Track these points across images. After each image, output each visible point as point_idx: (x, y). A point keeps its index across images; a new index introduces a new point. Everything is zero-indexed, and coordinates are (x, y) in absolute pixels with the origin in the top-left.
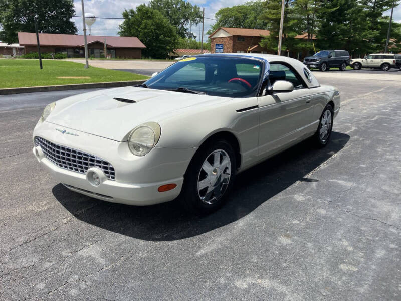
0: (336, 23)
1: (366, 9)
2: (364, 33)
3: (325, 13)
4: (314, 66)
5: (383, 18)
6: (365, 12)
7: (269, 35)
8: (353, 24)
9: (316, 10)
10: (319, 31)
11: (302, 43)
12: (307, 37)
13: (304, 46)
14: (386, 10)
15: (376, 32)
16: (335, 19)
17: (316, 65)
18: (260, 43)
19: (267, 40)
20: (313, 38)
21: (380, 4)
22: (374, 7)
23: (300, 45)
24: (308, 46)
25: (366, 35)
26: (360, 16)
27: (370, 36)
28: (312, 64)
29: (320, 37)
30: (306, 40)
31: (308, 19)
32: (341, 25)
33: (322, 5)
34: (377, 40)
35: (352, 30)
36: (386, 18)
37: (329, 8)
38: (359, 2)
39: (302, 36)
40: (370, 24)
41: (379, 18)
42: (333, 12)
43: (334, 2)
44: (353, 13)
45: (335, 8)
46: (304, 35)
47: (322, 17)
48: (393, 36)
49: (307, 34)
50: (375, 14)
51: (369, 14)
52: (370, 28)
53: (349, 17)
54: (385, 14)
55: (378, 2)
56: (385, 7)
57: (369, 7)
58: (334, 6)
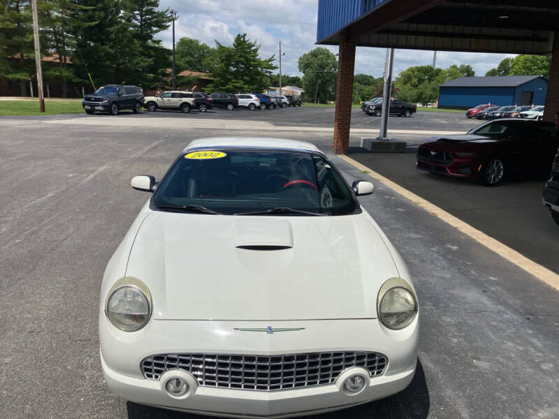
0: (98, 44)
1: (131, 29)
2: (136, 60)
3: (77, 27)
4: (101, 108)
5: (154, 42)
6: (131, 32)
8: (119, 47)
9: (64, 22)
10: (75, 52)
11: (54, 68)
12: (58, 61)
13: (58, 74)
14: (156, 32)
15: (150, 60)
16: (95, 38)
17: (102, 106)
20: (68, 62)
21: (148, 23)
22: (141, 27)
23: (52, 72)
24: (63, 74)
25: (138, 63)
26: (125, 36)
27: (143, 64)
28: (98, 105)
29: (77, 62)
30: (58, 65)
31: (54, 33)
32: (105, 47)
33: (73, 16)
34: (152, 69)
35: (119, 55)
36: (158, 42)
37: (83, 20)
38: (121, 17)
39: (50, 59)
40: (141, 49)
41: (149, 41)
42: (90, 28)
43: (90, 13)
44: (118, 31)
45: (93, 23)
46: (54, 57)
47: (74, 33)
48: (169, 65)
49: (57, 56)
50: (144, 35)
51: (136, 36)
52: (142, 54)
53: (113, 36)
54: (156, 37)
55: (145, 20)
56: (155, 29)
57: (135, 26)
58: (91, 19)
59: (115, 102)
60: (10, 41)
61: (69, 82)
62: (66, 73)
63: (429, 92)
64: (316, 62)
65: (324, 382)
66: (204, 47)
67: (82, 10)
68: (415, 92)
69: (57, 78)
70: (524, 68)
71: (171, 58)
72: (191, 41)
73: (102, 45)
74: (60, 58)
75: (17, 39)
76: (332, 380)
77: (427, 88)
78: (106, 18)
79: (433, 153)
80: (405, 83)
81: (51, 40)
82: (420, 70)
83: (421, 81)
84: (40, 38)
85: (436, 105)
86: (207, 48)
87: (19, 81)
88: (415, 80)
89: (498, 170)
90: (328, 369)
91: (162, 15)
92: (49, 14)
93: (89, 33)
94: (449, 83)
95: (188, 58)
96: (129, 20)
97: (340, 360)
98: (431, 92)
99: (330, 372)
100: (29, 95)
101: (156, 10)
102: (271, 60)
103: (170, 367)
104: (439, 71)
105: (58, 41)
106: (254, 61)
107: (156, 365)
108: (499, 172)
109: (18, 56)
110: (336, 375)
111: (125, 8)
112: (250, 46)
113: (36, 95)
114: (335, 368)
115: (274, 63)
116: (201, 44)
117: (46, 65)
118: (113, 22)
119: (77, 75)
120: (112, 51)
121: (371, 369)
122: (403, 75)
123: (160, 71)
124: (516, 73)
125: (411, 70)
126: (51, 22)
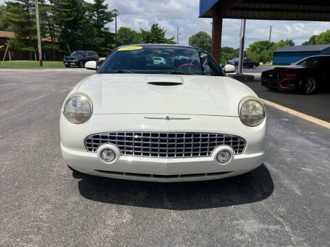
0: (73, 30)
2: (95, 39)
3: (62, 21)
4: (74, 64)
5: (105, 29)
6: (92, 23)
7: (14, 36)
8: (85, 32)
9: (55, 19)
10: (60, 35)
11: (48, 45)
12: (51, 41)
13: (50, 47)
14: (106, 23)
15: (103, 40)
16: (71, 27)
17: (75, 62)
18: (6, 44)
19: (13, 41)
20: (56, 41)
21: (101, 19)
22: (97, 20)
24: (53, 48)
25: (95, 41)
26: (89, 26)
27: (99, 42)
28: (72, 62)
29: (61, 40)
30: (50, 43)
31: (49, 25)
33: (59, 15)
34: (104, 45)
35: (85, 37)
36: (107, 29)
37: (65, 17)
38: (87, 15)
39: (46, 39)
40: (97, 33)
41: (102, 29)
42: (69, 21)
43: (69, 13)
44: (84, 23)
45: (71, 19)
46: (48, 39)
47: (60, 25)
48: (113, 42)
49: (50, 38)
50: (99, 25)
51: (95, 26)
52: (98, 36)
53: (82, 26)
54: (106, 26)
55: (100, 17)
56: (105, 21)
57: (94, 20)
58: (70, 16)
59: (82, 60)
60: (23, 29)
61: (57, 52)
62: (55, 47)
63: (267, 56)
64: (199, 40)
65: (203, 154)
66: (134, 32)
67: (64, 11)
68: (258, 56)
69: (50, 50)
70: (325, 40)
71: (115, 38)
72: (126, 29)
73: (76, 31)
74: (52, 39)
75: (27, 28)
76: (209, 154)
77: (266, 53)
78: (78, 15)
79: (271, 76)
80: (253, 51)
81: (47, 29)
82: (262, 43)
83: (262, 49)
84: (40, 28)
85: (271, 63)
86: (135, 32)
87: (28, 52)
88: (258, 50)
89: (312, 84)
90: (206, 145)
91: (110, 13)
92: (46, 14)
93: (68, 24)
94: (279, 50)
95: (124, 39)
96: (91, 17)
97: (214, 140)
98: (268, 56)
99: (208, 147)
100: (34, 60)
101: (106, 11)
102: (172, 39)
103: (103, 142)
104: (273, 43)
105: (51, 29)
106: (163, 39)
107: (94, 141)
108: (312, 86)
109: (28, 38)
110: (211, 149)
111: (89, 10)
112: (161, 31)
113: (38, 60)
114: (211, 145)
115: (174, 41)
116: (132, 30)
117: (43, 43)
118: (82, 18)
119: (61, 48)
120: (81, 34)
121: (235, 148)
122: (251, 46)
123: (108, 45)
124: (320, 44)
125: (256, 43)
126: (47, 18)
